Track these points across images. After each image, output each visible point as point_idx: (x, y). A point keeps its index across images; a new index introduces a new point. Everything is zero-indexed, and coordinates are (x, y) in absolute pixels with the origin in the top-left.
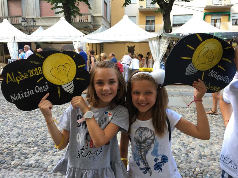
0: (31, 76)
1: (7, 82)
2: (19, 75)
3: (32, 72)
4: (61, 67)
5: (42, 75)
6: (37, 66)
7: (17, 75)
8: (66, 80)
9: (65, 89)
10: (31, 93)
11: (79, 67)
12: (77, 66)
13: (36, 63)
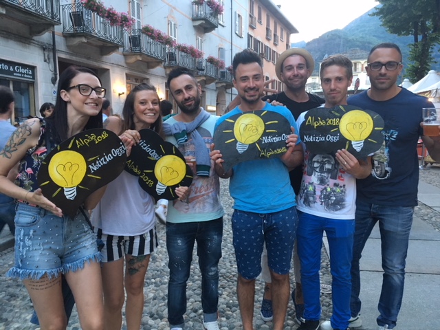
0: (328, 124)
1: (307, 123)
2: (318, 120)
3: (330, 121)
4: (358, 124)
5: (337, 126)
6: (336, 117)
7: (316, 120)
8: (357, 138)
9: (353, 146)
10: (322, 139)
11: (376, 128)
12: (374, 127)
13: (337, 114)
